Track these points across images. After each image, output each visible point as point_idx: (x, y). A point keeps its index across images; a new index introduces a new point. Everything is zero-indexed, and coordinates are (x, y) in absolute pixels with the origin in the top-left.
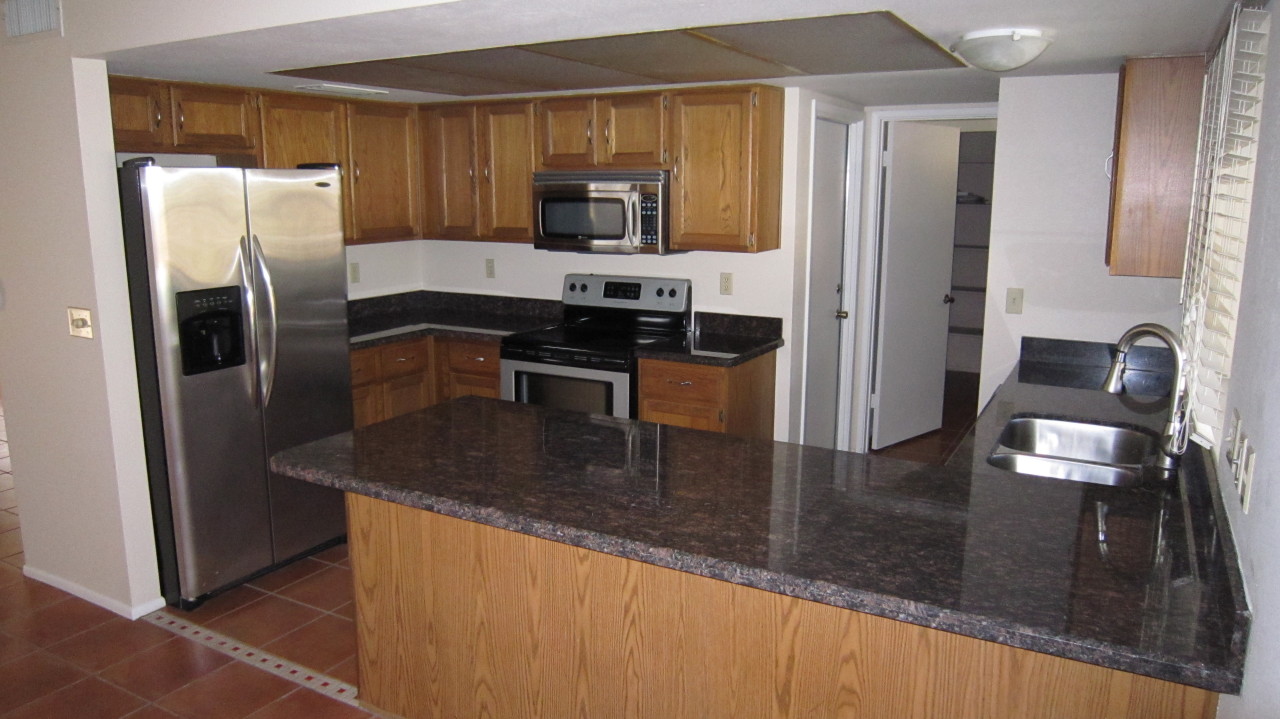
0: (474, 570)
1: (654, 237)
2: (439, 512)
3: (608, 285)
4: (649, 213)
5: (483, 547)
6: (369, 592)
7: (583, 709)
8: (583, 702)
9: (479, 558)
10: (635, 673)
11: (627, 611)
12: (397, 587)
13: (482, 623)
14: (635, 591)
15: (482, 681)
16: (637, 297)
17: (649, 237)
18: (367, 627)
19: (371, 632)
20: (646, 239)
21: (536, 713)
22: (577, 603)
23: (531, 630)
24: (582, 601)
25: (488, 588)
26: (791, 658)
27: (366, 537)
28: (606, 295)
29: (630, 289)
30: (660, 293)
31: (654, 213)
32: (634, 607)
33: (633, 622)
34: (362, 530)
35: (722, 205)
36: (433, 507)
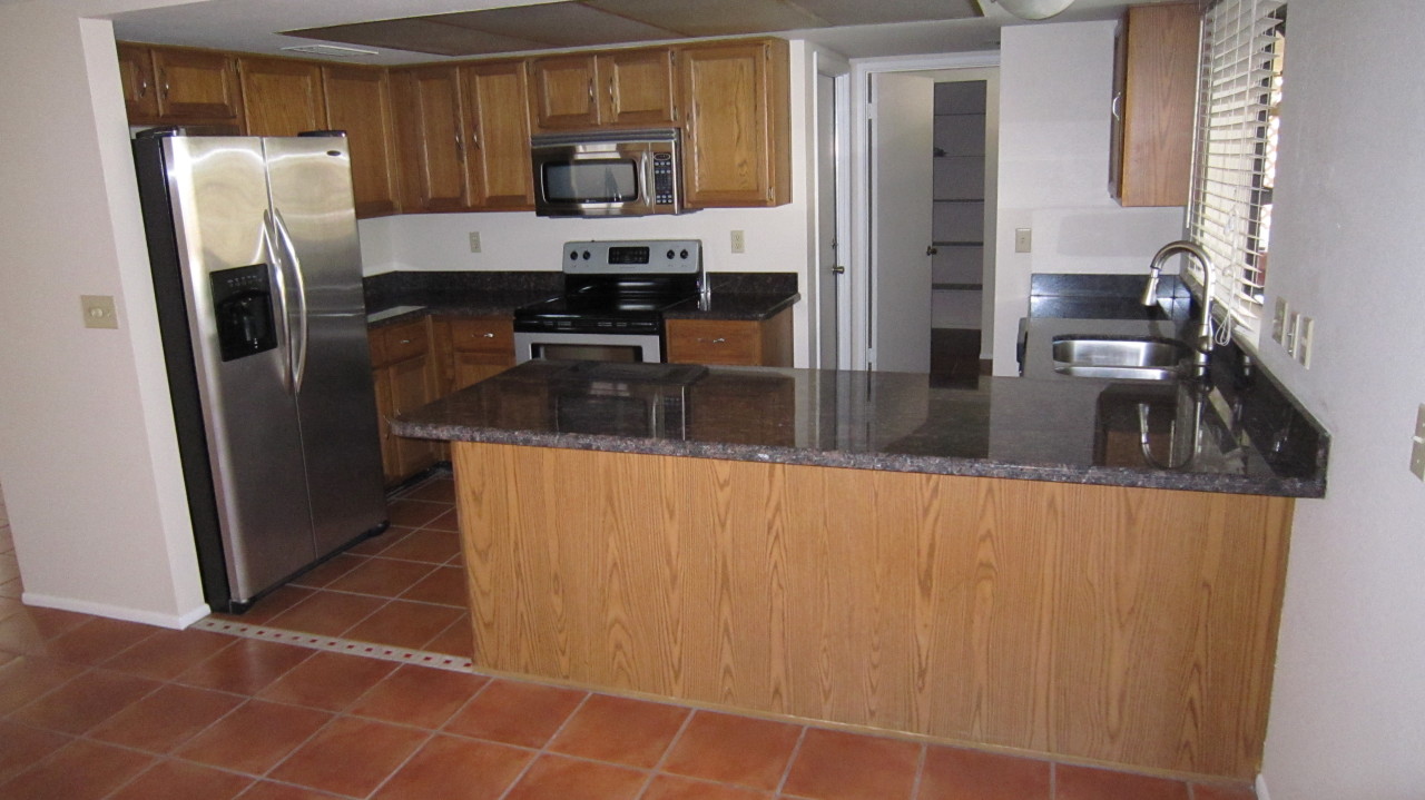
0: (605, 514)
1: (670, 197)
2: (598, 449)
3: (612, 250)
4: (663, 172)
5: (615, 490)
6: (483, 555)
7: (726, 630)
8: (726, 624)
9: (610, 499)
10: (780, 586)
11: (770, 528)
12: (516, 544)
13: (615, 564)
14: (778, 509)
15: (617, 621)
16: (646, 261)
17: (664, 197)
18: (479, 586)
19: (484, 594)
20: (661, 199)
21: (675, 642)
22: (718, 529)
23: (669, 562)
24: (723, 525)
25: (621, 528)
26: (932, 546)
27: (477, 498)
28: (611, 262)
29: (639, 253)
30: (670, 255)
31: (669, 172)
32: (777, 524)
33: (777, 537)
34: (474, 493)
35: (738, 160)
36: (591, 446)
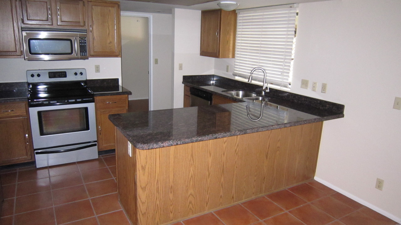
1: (86, 53)
4: (83, 44)
6: (144, 189)
7: (222, 185)
8: (222, 183)
9: (192, 156)
10: (236, 167)
11: (236, 151)
12: (158, 181)
13: (192, 176)
14: (238, 145)
15: (191, 194)
16: (65, 76)
17: (83, 53)
18: (141, 201)
19: (143, 203)
20: (82, 54)
21: (208, 194)
22: (223, 155)
23: (208, 170)
24: (224, 154)
25: (195, 164)
27: (143, 168)
28: (50, 77)
30: (76, 74)
31: (85, 44)
32: (237, 149)
33: (237, 154)
34: (142, 166)
